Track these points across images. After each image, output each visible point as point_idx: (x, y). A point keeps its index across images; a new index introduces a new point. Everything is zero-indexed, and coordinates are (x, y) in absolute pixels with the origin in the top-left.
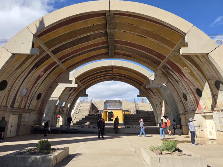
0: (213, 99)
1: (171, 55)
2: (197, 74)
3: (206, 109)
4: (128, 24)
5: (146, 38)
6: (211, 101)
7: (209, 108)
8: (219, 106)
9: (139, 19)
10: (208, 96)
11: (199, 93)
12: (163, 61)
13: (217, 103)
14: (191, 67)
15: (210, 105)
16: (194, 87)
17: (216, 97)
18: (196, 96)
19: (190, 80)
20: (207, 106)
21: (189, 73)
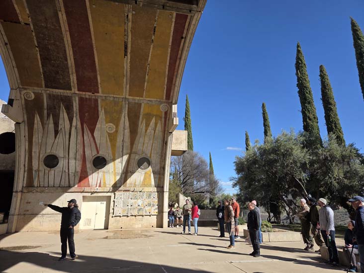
0: (123, 176)
1: (112, 99)
2: (123, 141)
3: (100, 186)
4: (155, 27)
5: (126, 55)
6: (118, 178)
7: (107, 186)
8: (128, 185)
9: (170, 44)
10: (115, 170)
11: (100, 163)
12: (77, 92)
13: (128, 181)
14: (122, 129)
15: (112, 183)
16: (95, 153)
17: (129, 174)
18: (89, 165)
19: (98, 142)
20: (105, 183)
21: (109, 133)
